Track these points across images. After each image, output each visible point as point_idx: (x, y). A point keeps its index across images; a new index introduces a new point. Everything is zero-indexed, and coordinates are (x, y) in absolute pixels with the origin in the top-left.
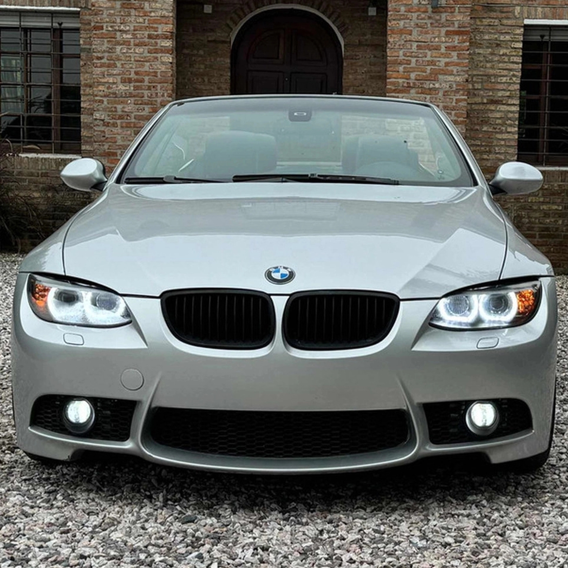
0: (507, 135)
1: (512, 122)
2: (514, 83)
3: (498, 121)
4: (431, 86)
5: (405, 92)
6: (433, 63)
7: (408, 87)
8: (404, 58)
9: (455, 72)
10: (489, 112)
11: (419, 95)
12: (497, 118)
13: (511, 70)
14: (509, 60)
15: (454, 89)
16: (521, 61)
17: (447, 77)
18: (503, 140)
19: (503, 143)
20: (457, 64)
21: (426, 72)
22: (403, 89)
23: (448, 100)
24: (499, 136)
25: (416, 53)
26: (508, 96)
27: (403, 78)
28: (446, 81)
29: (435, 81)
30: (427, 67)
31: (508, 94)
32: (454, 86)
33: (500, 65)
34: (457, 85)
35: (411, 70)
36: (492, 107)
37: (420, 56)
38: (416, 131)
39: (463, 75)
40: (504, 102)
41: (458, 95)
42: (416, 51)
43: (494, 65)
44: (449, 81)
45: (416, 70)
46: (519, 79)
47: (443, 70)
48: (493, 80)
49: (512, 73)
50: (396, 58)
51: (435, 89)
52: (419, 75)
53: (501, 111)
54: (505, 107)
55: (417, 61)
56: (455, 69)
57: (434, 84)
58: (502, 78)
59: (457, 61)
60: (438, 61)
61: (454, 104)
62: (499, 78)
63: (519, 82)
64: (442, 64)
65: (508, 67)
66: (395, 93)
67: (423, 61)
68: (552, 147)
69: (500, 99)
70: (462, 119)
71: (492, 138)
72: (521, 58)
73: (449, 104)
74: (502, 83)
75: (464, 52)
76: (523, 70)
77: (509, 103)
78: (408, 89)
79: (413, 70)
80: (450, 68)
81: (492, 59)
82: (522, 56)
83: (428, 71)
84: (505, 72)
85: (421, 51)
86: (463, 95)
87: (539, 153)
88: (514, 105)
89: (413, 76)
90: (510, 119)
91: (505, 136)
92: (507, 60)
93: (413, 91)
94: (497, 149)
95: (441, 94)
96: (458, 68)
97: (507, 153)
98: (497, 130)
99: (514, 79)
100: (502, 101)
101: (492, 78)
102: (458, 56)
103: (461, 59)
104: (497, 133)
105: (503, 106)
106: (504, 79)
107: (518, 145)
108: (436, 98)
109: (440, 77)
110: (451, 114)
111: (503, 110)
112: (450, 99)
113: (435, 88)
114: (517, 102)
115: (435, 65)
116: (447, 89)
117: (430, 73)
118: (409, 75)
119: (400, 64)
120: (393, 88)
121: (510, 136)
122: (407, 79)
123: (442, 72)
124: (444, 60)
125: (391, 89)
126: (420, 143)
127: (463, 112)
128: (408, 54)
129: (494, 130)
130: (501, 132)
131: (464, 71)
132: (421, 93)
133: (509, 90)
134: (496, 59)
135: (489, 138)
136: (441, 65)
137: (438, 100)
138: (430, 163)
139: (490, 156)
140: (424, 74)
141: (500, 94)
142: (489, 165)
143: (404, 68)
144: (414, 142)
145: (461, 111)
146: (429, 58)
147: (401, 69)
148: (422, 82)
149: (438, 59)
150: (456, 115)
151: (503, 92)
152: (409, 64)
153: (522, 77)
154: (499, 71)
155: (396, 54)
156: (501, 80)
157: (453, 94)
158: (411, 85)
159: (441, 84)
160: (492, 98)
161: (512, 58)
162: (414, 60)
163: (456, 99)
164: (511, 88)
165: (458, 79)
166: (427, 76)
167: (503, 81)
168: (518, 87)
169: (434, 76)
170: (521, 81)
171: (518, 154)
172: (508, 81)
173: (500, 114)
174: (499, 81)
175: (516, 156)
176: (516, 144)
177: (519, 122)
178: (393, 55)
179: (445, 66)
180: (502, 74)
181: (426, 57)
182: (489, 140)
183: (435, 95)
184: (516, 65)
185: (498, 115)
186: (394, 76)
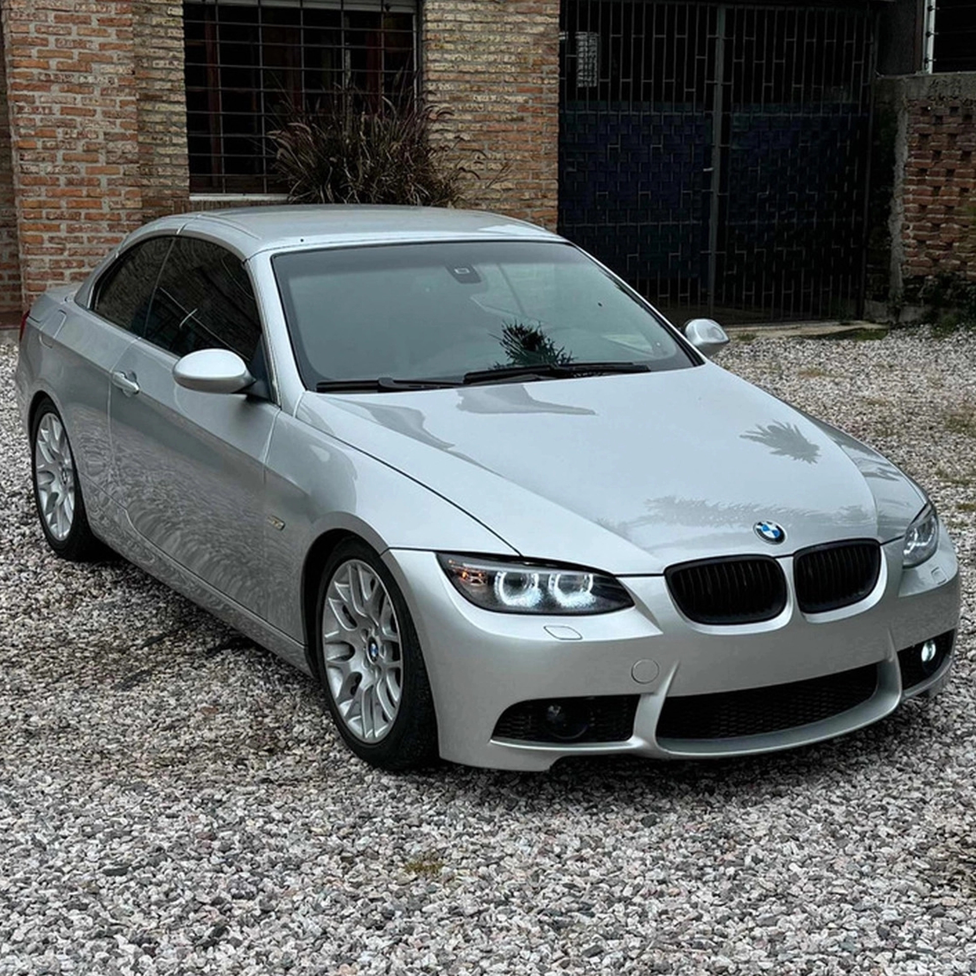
0: (172, 148)
1: (178, 130)
2: (176, 70)
3: (160, 128)
4: (82, 80)
5: (44, 90)
6: (80, 44)
7: (47, 81)
8: (36, 35)
9: (115, 60)
10: (144, 113)
11: (64, 94)
12: (157, 123)
13: (168, 49)
14: (166, 33)
15: (116, 85)
16: (183, 36)
17: (103, 66)
18: (169, 156)
19: (167, 160)
20: (117, 47)
21: (72, 58)
22: (39, 83)
23: (108, 102)
24: (161, 150)
25: (54, 27)
26: (168, 90)
27: (39, 67)
28: (103, 74)
29: (86, 71)
30: (73, 50)
31: (168, 85)
32: (116, 80)
33: (154, 41)
34: (120, 79)
35: (49, 55)
36: (148, 107)
37: (61, 32)
38: (66, 149)
39: (128, 64)
40: (165, 98)
41: (123, 94)
42: (53, 25)
43: (144, 42)
44: (110, 73)
45: (56, 54)
46: (182, 63)
47: (97, 56)
48: (146, 65)
49: (171, 54)
50: (24, 35)
51: (86, 85)
52: (62, 63)
53: (162, 113)
54: (166, 105)
55: (57, 40)
56: (114, 54)
57: (86, 78)
58: (157, 61)
59: (117, 42)
60: (89, 41)
61: (118, 109)
62: (154, 62)
63: (183, 68)
64: (95, 46)
65: (165, 45)
66: (29, 91)
67: (66, 41)
68: (233, 166)
69: (158, 93)
70: (132, 132)
71: (151, 154)
72: (182, 31)
73: (111, 108)
74: (158, 69)
75: (126, 28)
76: (187, 49)
77: (172, 99)
78: (48, 84)
79: (53, 54)
80: (108, 53)
81: (141, 32)
82: (183, 28)
83: (76, 57)
84: (161, 53)
85: (63, 25)
86: (130, 95)
87: (213, 175)
88: (178, 102)
89: (53, 63)
90: (175, 124)
91: (170, 150)
92: (163, 34)
93: (55, 88)
94: (160, 170)
95: (97, 93)
96: (119, 53)
97: (175, 176)
98: (158, 142)
99: (176, 63)
100: (161, 97)
101: (144, 60)
102: (117, 35)
103: (123, 39)
104: (157, 145)
105: (163, 105)
106: (161, 64)
107: (189, 165)
108: (91, 100)
109: (94, 66)
110: (114, 123)
111: (164, 110)
112: (112, 100)
113: (88, 83)
114: (183, 99)
115: (85, 48)
116: (105, 86)
117: (79, 61)
118: (48, 62)
119: (33, 44)
120: (25, 83)
121: (177, 151)
122: (45, 69)
123: (97, 59)
124: (97, 41)
125: (20, 84)
126: (73, 167)
127: (133, 121)
128: (43, 30)
129: (154, 142)
130: (164, 145)
131: (128, 58)
132: (68, 91)
133: (170, 81)
134: (147, 31)
135: (147, 153)
136: (93, 47)
137: (94, 102)
138: (90, 199)
139: (152, 180)
140: (70, 61)
141: (158, 85)
142: (151, 194)
143: (39, 51)
144: (63, 167)
145: (128, 120)
146: (75, 36)
147: (34, 52)
148: (67, 73)
149: (89, 38)
150: (122, 125)
151: (161, 83)
152: (46, 45)
153: (186, 61)
154: (152, 50)
155: (24, 29)
156: (157, 64)
157: (115, 92)
158: (52, 77)
159: (96, 78)
160: (146, 91)
161: (169, 31)
162: (52, 39)
163: (121, 102)
164: (172, 77)
165: (121, 70)
166: (74, 65)
167: (160, 66)
168: (182, 75)
169: (85, 65)
170: (186, 66)
171: (190, 177)
172: (168, 66)
173: (161, 116)
174: (154, 66)
175: (188, 181)
176: (187, 162)
177: (188, 129)
178: (20, 30)
179: (100, 50)
180: (157, 55)
181: (70, 34)
182: (148, 156)
183: (89, 93)
184: (176, 42)
185: (157, 118)
186: (24, 64)
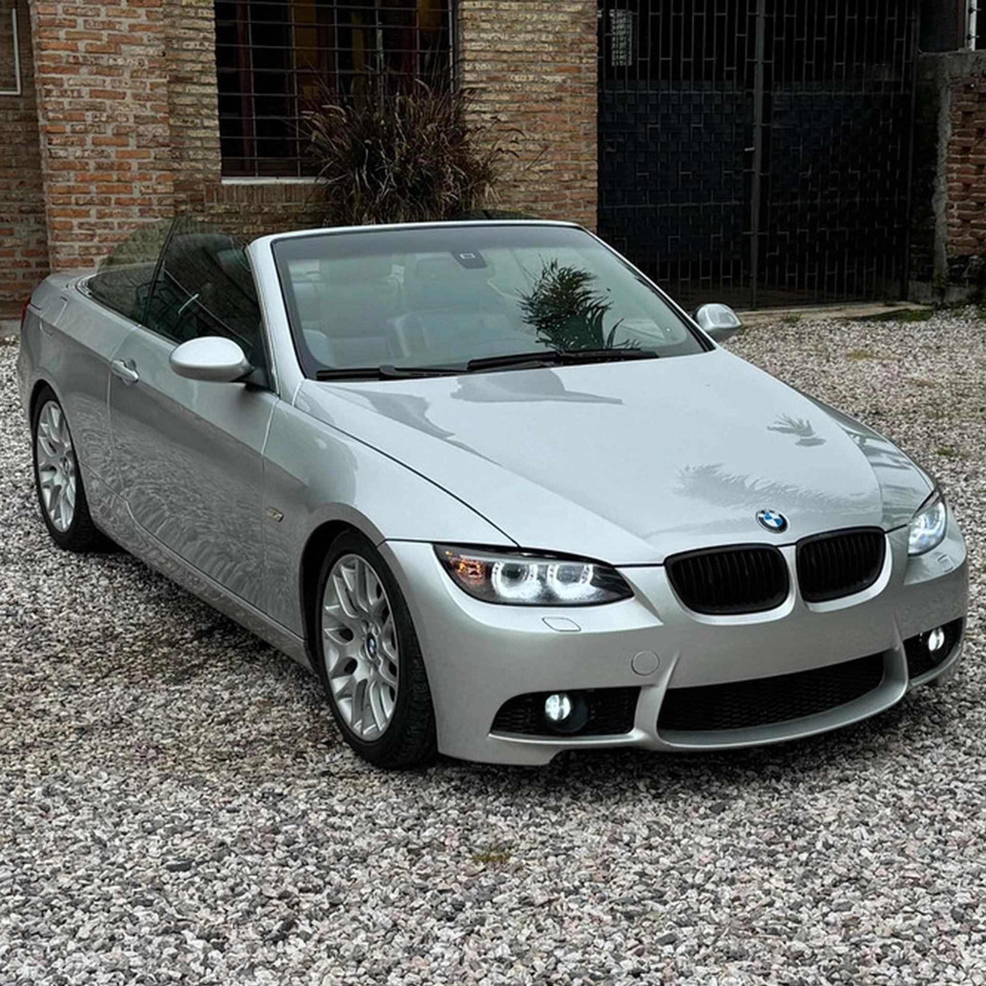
0: (204, 131)
1: (209, 112)
2: (207, 51)
3: (190, 110)
4: (111, 62)
5: (72, 72)
6: (110, 25)
7: (75, 64)
8: (64, 16)
9: (145, 41)
10: (174, 95)
11: (93, 77)
12: (187, 105)
13: (199, 30)
14: (196, 13)
15: (146, 67)
16: (213, 16)
17: (133, 47)
18: (200, 139)
19: (198, 143)
20: (148, 28)
21: (101, 40)
22: (68, 66)
23: (138, 84)
24: (193, 134)
25: (83, 9)
26: (198, 71)
27: (66, 50)
28: (133, 56)
29: (116, 53)
30: (102, 32)
31: (199, 67)
32: (146, 62)
33: (184, 21)
34: (150, 61)
35: (77, 36)
36: (179, 88)
37: (90, 13)
38: (95, 132)
39: (159, 46)
40: (195, 80)
41: (153, 76)
42: (83, 6)
43: (174, 22)
44: (139, 55)
45: (85, 36)
46: (213, 44)
47: (125, 37)
48: (176, 46)
49: (202, 35)
50: (53, 17)
51: (116, 67)
52: (91, 45)
53: (192, 95)
54: (197, 87)
55: (85, 21)
56: (144, 35)
57: (115, 60)
58: (188, 43)
59: (147, 23)
60: (119, 23)
61: (148, 91)
62: (185, 43)
63: (214, 48)
64: (125, 28)
65: (196, 26)
66: (56, 73)
67: (95, 22)
68: (265, 148)
69: (188, 75)
70: (162, 115)
71: (182, 137)
72: (213, 11)
73: (140, 91)
74: (188, 50)
75: (157, 9)
76: (218, 30)
77: (202, 81)
78: (76, 66)
79: (81, 36)
80: (138, 34)
81: (171, 12)
82: (214, 8)
83: (105, 39)
84: (192, 34)
85: (92, 6)
86: (161, 77)
87: (246, 158)
88: (209, 84)
89: (81, 45)
90: (206, 106)
91: (201, 133)
92: (193, 15)
93: (84, 70)
94: (191, 153)
95: (127, 75)
96: (149, 33)
97: (207, 159)
98: (189, 124)
99: (206, 44)
100: (191, 79)
101: (174, 41)
102: (147, 16)
103: (153, 20)
104: (188, 128)
105: (194, 87)
106: (192, 45)
107: (222, 148)
108: (120, 82)
109: (124, 47)
110: (145, 106)
111: (194, 92)
112: (142, 82)
113: (117, 65)
114: (214, 80)
115: (114, 29)
116: (135, 68)
117: (108, 42)
118: (76, 44)
119: (61, 26)
120: (53, 65)
121: (209, 133)
122: (73, 51)
123: (125, 40)
124: (126, 22)
125: (49, 67)
126: (103, 151)
127: (164, 104)
128: (71, 11)
129: (184, 125)
130: (195, 127)
131: (158, 39)
132: (97, 73)
133: (201, 62)
134: (177, 12)
135: (177, 136)
136: (122, 28)
137: (124, 84)
138: (120, 184)
139: (183, 164)
140: (99, 43)
141: (188, 67)
142: (181, 178)
143: (67, 33)
144: (92, 151)
145: (159, 103)
146: (103, 18)
147: (62, 34)
148: (96, 55)
149: (118, 20)
150: (152, 108)
151: (191, 65)
152: (74, 27)
153: (217, 42)
154: (183, 31)
155: (52, 10)
156: (188, 45)
157: (145, 74)
158: (81, 60)
159: (125, 59)
160: (176, 73)
161: (200, 11)
162: (80, 20)
163: (151, 84)
164: (203, 58)
165: (151, 51)
166: (103, 47)
167: (190, 47)
168: (212, 56)
169: (114, 46)
170: (217, 47)
171: (222, 161)
172: (198, 47)
173: (191, 98)
174: (184, 47)
175: (220, 164)
176: (219, 145)
177: (219, 111)
178: (48, 12)
179: (130, 31)
180: (187, 36)
181: (98, 15)
182: (178, 139)
183: (118, 76)
184: (207, 23)
185: (188, 100)
186: (52, 46)
